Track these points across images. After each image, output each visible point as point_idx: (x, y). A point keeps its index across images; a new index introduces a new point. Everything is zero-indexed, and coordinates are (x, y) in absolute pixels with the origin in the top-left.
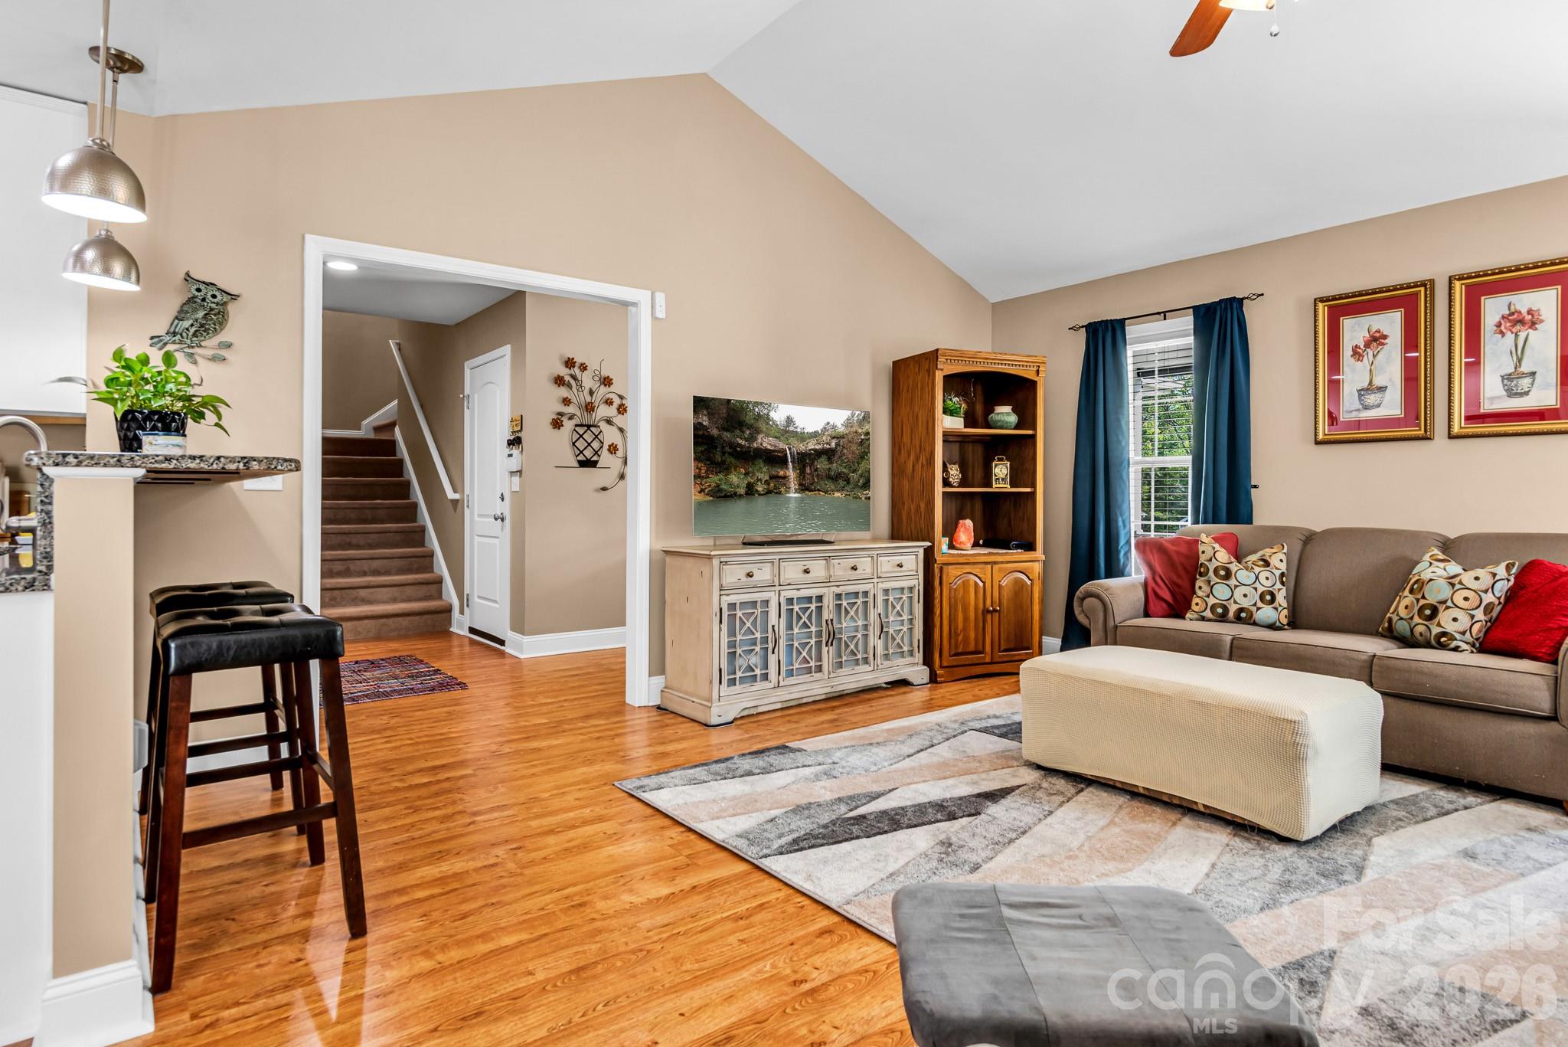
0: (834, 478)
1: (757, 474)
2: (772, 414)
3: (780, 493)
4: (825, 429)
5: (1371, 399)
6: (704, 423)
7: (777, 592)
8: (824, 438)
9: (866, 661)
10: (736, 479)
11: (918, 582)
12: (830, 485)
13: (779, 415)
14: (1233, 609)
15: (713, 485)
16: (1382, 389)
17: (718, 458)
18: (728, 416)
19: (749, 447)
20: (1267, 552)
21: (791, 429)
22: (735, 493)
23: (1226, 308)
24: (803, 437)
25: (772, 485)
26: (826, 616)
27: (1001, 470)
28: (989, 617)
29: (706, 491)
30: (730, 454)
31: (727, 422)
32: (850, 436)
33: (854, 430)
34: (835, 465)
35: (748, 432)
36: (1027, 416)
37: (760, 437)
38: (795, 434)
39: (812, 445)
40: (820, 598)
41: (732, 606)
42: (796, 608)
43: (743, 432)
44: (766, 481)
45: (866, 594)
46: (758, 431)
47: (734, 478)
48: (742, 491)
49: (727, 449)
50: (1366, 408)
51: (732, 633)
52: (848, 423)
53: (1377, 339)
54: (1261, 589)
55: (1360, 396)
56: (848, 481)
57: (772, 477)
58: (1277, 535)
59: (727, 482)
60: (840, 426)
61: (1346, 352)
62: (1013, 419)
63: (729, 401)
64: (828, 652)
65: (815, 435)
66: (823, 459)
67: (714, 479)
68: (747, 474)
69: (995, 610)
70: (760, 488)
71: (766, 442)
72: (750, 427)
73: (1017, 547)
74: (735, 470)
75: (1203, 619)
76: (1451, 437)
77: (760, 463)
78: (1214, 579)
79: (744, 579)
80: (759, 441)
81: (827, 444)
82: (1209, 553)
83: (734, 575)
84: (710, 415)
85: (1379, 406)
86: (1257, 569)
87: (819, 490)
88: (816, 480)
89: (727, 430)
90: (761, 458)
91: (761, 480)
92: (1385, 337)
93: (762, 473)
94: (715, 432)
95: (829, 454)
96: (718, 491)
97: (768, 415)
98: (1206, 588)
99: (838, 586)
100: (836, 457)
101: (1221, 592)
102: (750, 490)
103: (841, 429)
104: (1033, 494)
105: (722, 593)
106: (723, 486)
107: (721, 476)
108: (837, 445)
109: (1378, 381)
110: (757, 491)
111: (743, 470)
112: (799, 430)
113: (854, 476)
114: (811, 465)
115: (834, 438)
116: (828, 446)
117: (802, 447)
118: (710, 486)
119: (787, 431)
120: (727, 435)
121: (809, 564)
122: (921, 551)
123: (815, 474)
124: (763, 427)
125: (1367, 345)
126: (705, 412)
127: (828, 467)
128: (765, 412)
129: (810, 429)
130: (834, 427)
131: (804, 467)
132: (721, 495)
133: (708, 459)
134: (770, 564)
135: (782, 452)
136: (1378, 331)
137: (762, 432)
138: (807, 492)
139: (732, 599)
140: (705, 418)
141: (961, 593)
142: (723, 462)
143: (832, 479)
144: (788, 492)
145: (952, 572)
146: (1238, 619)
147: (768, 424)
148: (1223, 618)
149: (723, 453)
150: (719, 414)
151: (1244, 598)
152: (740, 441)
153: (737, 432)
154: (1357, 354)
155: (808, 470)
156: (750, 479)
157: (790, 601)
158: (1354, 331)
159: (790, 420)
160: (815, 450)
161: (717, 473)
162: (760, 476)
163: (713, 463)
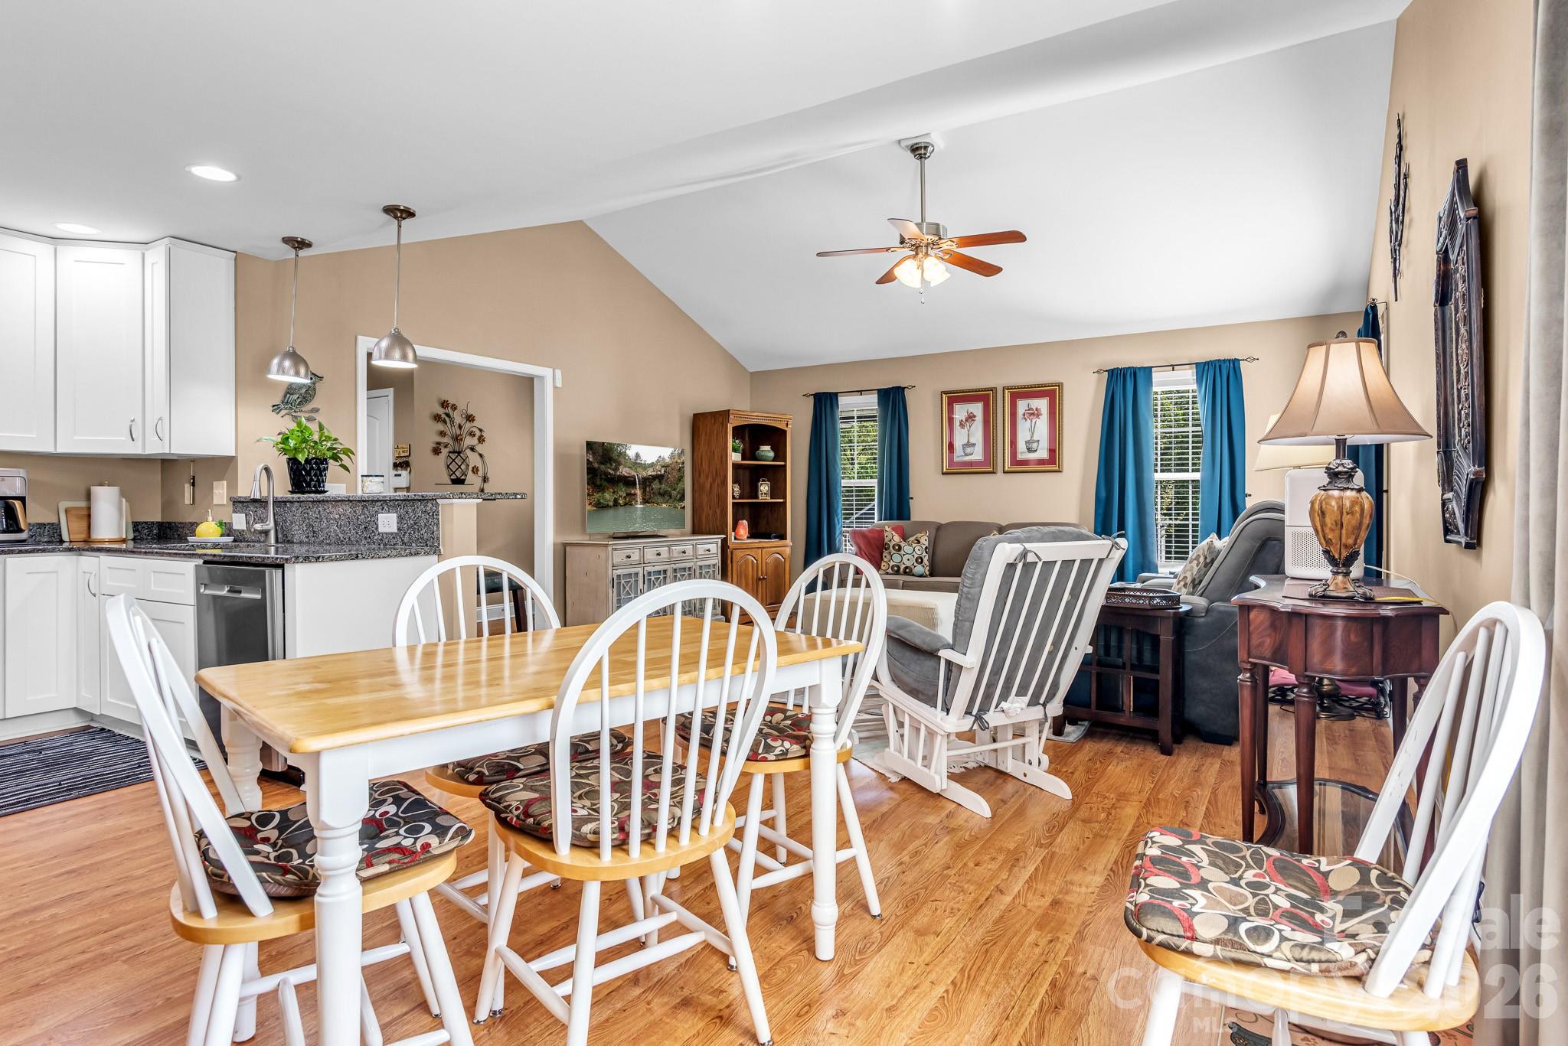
0: (662, 495)
1: (619, 493)
2: (628, 452)
4: (658, 461)
5: (968, 450)
6: (592, 458)
7: (642, 568)
8: (658, 467)
10: (608, 496)
11: (718, 561)
12: (660, 499)
13: (631, 452)
14: (902, 567)
15: (597, 500)
16: (974, 445)
17: (598, 483)
18: (603, 452)
19: (615, 475)
20: (919, 535)
21: (639, 462)
22: (608, 505)
23: (895, 393)
24: (645, 467)
25: (627, 499)
27: (764, 488)
28: (760, 582)
29: (593, 504)
30: (605, 480)
31: (604, 457)
32: (673, 466)
33: (674, 461)
34: (663, 485)
35: (615, 465)
36: (780, 452)
37: (621, 468)
38: (641, 465)
39: (651, 472)
40: (665, 572)
41: (618, 576)
42: (653, 578)
43: (612, 465)
44: (624, 497)
45: (690, 568)
46: (619, 464)
47: (607, 495)
48: (611, 504)
49: (603, 477)
50: (966, 455)
51: (619, 594)
52: (672, 456)
53: (971, 417)
54: (916, 556)
55: (964, 448)
56: (670, 497)
57: (627, 495)
58: (923, 526)
59: (603, 497)
61: (957, 424)
62: (772, 454)
63: (605, 444)
65: (652, 465)
66: (657, 481)
67: (597, 496)
68: (614, 493)
69: (764, 578)
70: (621, 502)
71: (624, 471)
72: (615, 461)
73: (776, 538)
74: (607, 490)
75: (887, 573)
76: (1004, 472)
77: (621, 485)
78: (893, 551)
79: (624, 560)
80: (620, 470)
81: (659, 471)
82: (890, 537)
83: (618, 557)
84: (595, 453)
85: (973, 454)
86: (914, 545)
87: (654, 503)
88: (653, 496)
89: (603, 464)
90: (621, 482)
91: (621, 496)
92: (975, 416)
94: (597, 466)
95: (659, 478)
96: (599, 503)
97: (625, 453)
98: (888, 557)
99: (676, 564)
100: (665, 479)
101: (897, 558)
102: (616, 503)
103: (668, 460)
104: (785, 504)
105: (612, 568)
106: (602, 501)
107: (600, 494)
108: (664, 472)
109: (972, 441)
110: (619, 503)
111: (612, 490)
112: (643, 462)
113: (674, 493)
114: (650, 486)
115: (663, 467)
116: (659, 473)
117: (645, 474)
118: (595, 500)
119: (636, 464)
120: (602, 466)
121: (660, 550)
122: (720, 540)
123: (652, 491)
124: (622, 460)
125: (966, 420)
126: (592, 451)
127: (659, 486)
128: (624, 450)
129: (649, 462)
130: (663, 460)
131: (646, 487)
132: (601, 506)
133: (593, 483)
134: (638, 550)
135: (633, 478)
136: (971, 413)
137: (622, 464)
138: (647, 504)
139: (618, 572)
140: (592, 455)
141: (744, 568)
142: (601, 485)
144: (637, 504)
145: (738, 554)
146: (905, 573)
147: (625, 459)
148: (897, 573)
149: (601, 479)
150: (599, 452)
151: (908, 561)
152: (610, 471)
153: (608, 465)
154: (962, 425)
155: (648, 489)
156: (615, 496)
157: (649, 573)
158: (961, 411)
159: (638, 456)
160: (652, 476)
161: (598, 492)
162: (621, 493)
163: (595, 485)
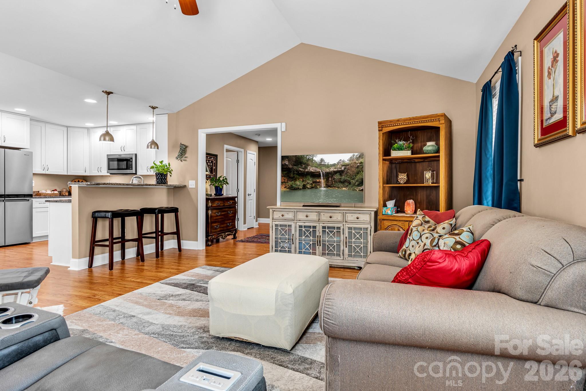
0: (343, 182)
1: (307, 181)
2: (314, 158)
3: (317, 188)
4: (339, 163)
6: (287, 164)
8: (338, 166)
10: (299, 183)
12: (341, 185)
15: (290, 185)
18: (296, 160)
19: (304, 171)
21: (323, 163)
22: (298, 188)
24: (328, 166)
25: (314, 185)
27: (428, 175)
29: (287, 187)
30: (296, 174)
31: (295, 163)
32: (352, 165)
33: (354, 162)
34: (343, 177)
35: (304, 166)
37: (309, 167)
38: (324, 165)
39: (332, 169)
43: (302, 166)
44: (311, 184)
46: (308, 165)
47: (298, 183)
48: (301, 187)
49: (295, 172)
52: (351, 159)
56: (350, 183)
57: (313, 182)
59: (295, 184)
60: (346, 161)
63: (296, 156)
65: (334, 165)
66: (338, 174)
67: (290, 183)
68: (303, 181)
70: (308, 186)
71: (311, 169)
72: (305, 164)
74: (298, 180)
77: (309, 177)
80: (309, 169)
81: (340, 168)
84: (289, 161)
87: (335, 187)
88: (334, 183)
89: (295, 166)
90: (309, 175)
91: (309, 183)
93: (310, 181)
94: (291, 166)
95: (341, 172)
96: (292, 187)
97: (312, 159)
100: (344, 173)
103: (347, 162)
107: (293, 182)
108: (344, 168)
110: (307, 187)
111: (301, 180)
112: (326, 164)
113: (353, 181)
114: (332, 177)
115: (343, 166)
116: (340, 169)
117: (328, 170)
118: (288, 185)
119: (321, 164)
120: (295, 167)
123: (333, 180)
124: (310, 163)
126: (287, 160)
127: (340, 177)
128: (311, 157)
130: (343, 161)
131: (328, 178)
132: (292, 189)
133: (288, 176)
135: (318, 173)
137: (310, 165)
138: (329, 188)
140: (287, 162)
142: (294, 177)
143: (342, 182)
144: (321, 188)
147: (312, 162)
149: (294, 174)
150: (293, 160)
152: (300, 169)
153: (300, 166)
155: (330, 179)
156: (304, 183)
159: (322, 160)
160: (334, 171)
161: (291, 181)
162: (309, 182)
163: (290, 177)
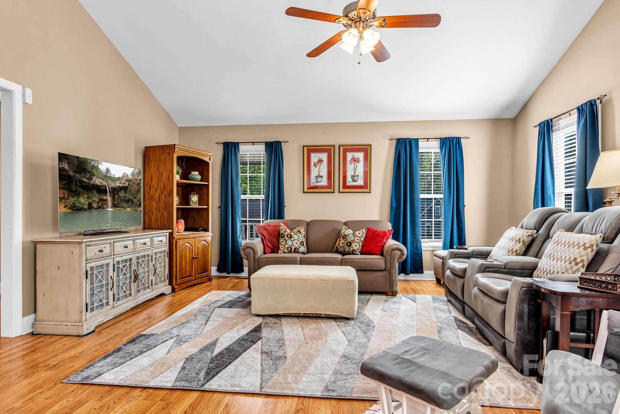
0: (127, 201)
1: (93, 198)
2: (100, 166)
3: (104, 208)
4: (123, 176)
5: (319, 179)
6: (66, 168)
7: (113, 259)
8: (123, 181)
9: (148, 287)
10: (83, 200)
11: (166, 248)
12: (125, 205)
13: (103, 167)
14: (293, 248)
15: (71, 203)
16: (322, 177)
17: (74, 188)
18: (78, 165)
19: (89, 183)
20: (299, 228)
21: (109, 175)
22: (83, 208)
23: (277, 144)
24: (114, 179)
25: (100, 204)
26: (133, 268)
27: (195, 198)
28: (194, 260)
29: (68, 206)
30: (80, 186)
31: (78, 168)
32: (134, 181)
33: (135, 177)
34: (127, 195)
35: (88, 175)
36: (205, 176)
37: (94, 178)
38: (110, 178)
39: (118, 184)
40: (130, 260)
41: (92, 268)
42: (121, 266)
43: (86, 175)
44: (97, 202)
45: (148, 255)
46: (92, 175)
47: (82, 200)
48: (86, 207)
49: (78, 183)
50: (317, 182)
51: (92, 283)
52: (133, 174)
53: (320, 161)
54: (300, 241)
55: (316, 178)
56: (133, 203)
57: (100, 200)
58: (296, 223)
59: (78, 202)
60: (130, 176)
61: (312, 164)
62: (199, 177)
63: (78, 157)
64: (134, 286)
65: (119, 179)
66: (123, 191)
67: (72, 200)
68: (88, 198)
69: (196, 257)
70: (95, 205)
71: (97, 181)
72: (89, 172)
73: (202, 230)
74: (82, 195)
75: (284, 252)
76: (339, 192)
77: (94, 192)
78: (287, 239)
79: (98, 253)
80: (94, 180)
81: (124, 184)
82: (284, 230)
83: (92, 252)
84: (69, 163)
85: (321, 182)
86: (298, 234)
87: (121, 207)
88: (120, 202)
89: (78, 173)
90: (95, 189)
91: (95, 201)
92: (323, 161)
93: (96, 197)
94: (71, 173)
96: (74, 206)
97: (98, 166)
98: (284, 242)
99: (138, 253)
100: (128, 190)
101: (289, 243)
102: (90, 207)
103: (130, 177)
104: (208, 209)
105: (87, 262)
106: (77, 204)
107: (75, 198)
108: (128, 184)
109: (321, 174)
110: (93, 207)
111: (86, 196)
112: (112, 176)
113: (136, 201)
114: (118, 194)
115: (127, 181)
116: (125, 185)
117: (113, 185)
118: (70, 204)
119: (107, 176)
120: (77, 176)
121: (126, 243)
122: (168, 234)
123: (119, 199)
124: (96, 173)
125: (318, 163)
126: (66, 162)
127: (125, 195)
128: (96, 164)
129: (117, 176)
130: (127, 175)
131: (115, 195)
132: (76, 209)
133: (69, 188)
134: (109, 245)
135: (104, 187)
136: (321, 159)
137: (95, 176)
138: (116, 208)
139: (92, 265)
140: (66, 165)
141: (184, 251)
142: (76, 191)
143: (126, 201)
144: (107, 208)
145: (180, 243)
146: (295, 252)
147: (98, 171)
148: (290, 252)
149: (76, 186)
150: (74, 163)
151: (296, 244)
152: (85, 180)
153: (83, 174)
154: (315, 165)
155: (116, 197)
156: (90, 201)
157: (118, 262)
158: (314, 157)
159: (108, 170)
160: (119, 186)
161: (73, 197)
162: (95, 199)
163: (71, 191)
